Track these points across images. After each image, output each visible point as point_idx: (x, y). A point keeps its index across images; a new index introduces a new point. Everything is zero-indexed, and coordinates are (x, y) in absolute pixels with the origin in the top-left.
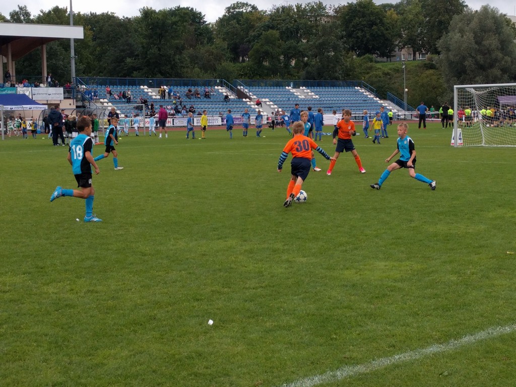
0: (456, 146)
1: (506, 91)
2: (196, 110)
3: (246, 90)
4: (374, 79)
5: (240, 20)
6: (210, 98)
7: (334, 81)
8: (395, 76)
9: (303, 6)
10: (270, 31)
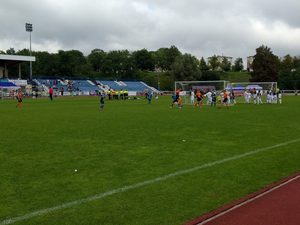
2: (79, 89)
5: (97, 56)
7: (132, 79)
8: (155, 78)
9: (121, 51)
10: (109, 60)
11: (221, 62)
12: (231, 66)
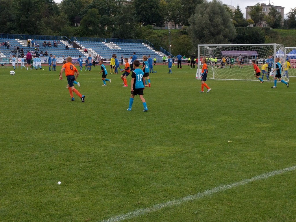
0: (198, 79)
1: (227, 49)
2: (49, 54)
3: (79, 43)
4: (153, 39)
6: (57, 47)
7: (130, 39)
8: (164, 37)
10: (93, 9)
11: (267, 14)
12: (282, 20)
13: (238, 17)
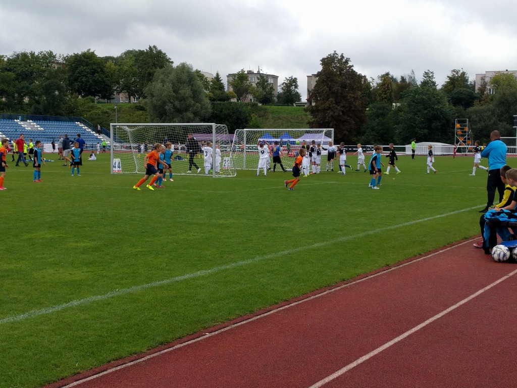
4: (94, 117)
9: (36, 54)
11: (254, 85)
12: (275, 93)
13: (216, 89)
